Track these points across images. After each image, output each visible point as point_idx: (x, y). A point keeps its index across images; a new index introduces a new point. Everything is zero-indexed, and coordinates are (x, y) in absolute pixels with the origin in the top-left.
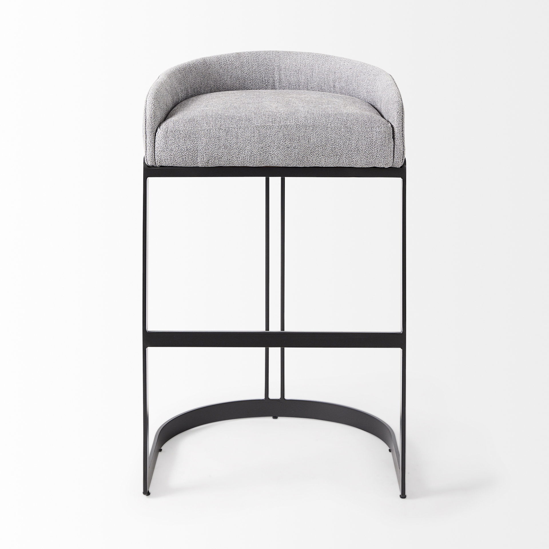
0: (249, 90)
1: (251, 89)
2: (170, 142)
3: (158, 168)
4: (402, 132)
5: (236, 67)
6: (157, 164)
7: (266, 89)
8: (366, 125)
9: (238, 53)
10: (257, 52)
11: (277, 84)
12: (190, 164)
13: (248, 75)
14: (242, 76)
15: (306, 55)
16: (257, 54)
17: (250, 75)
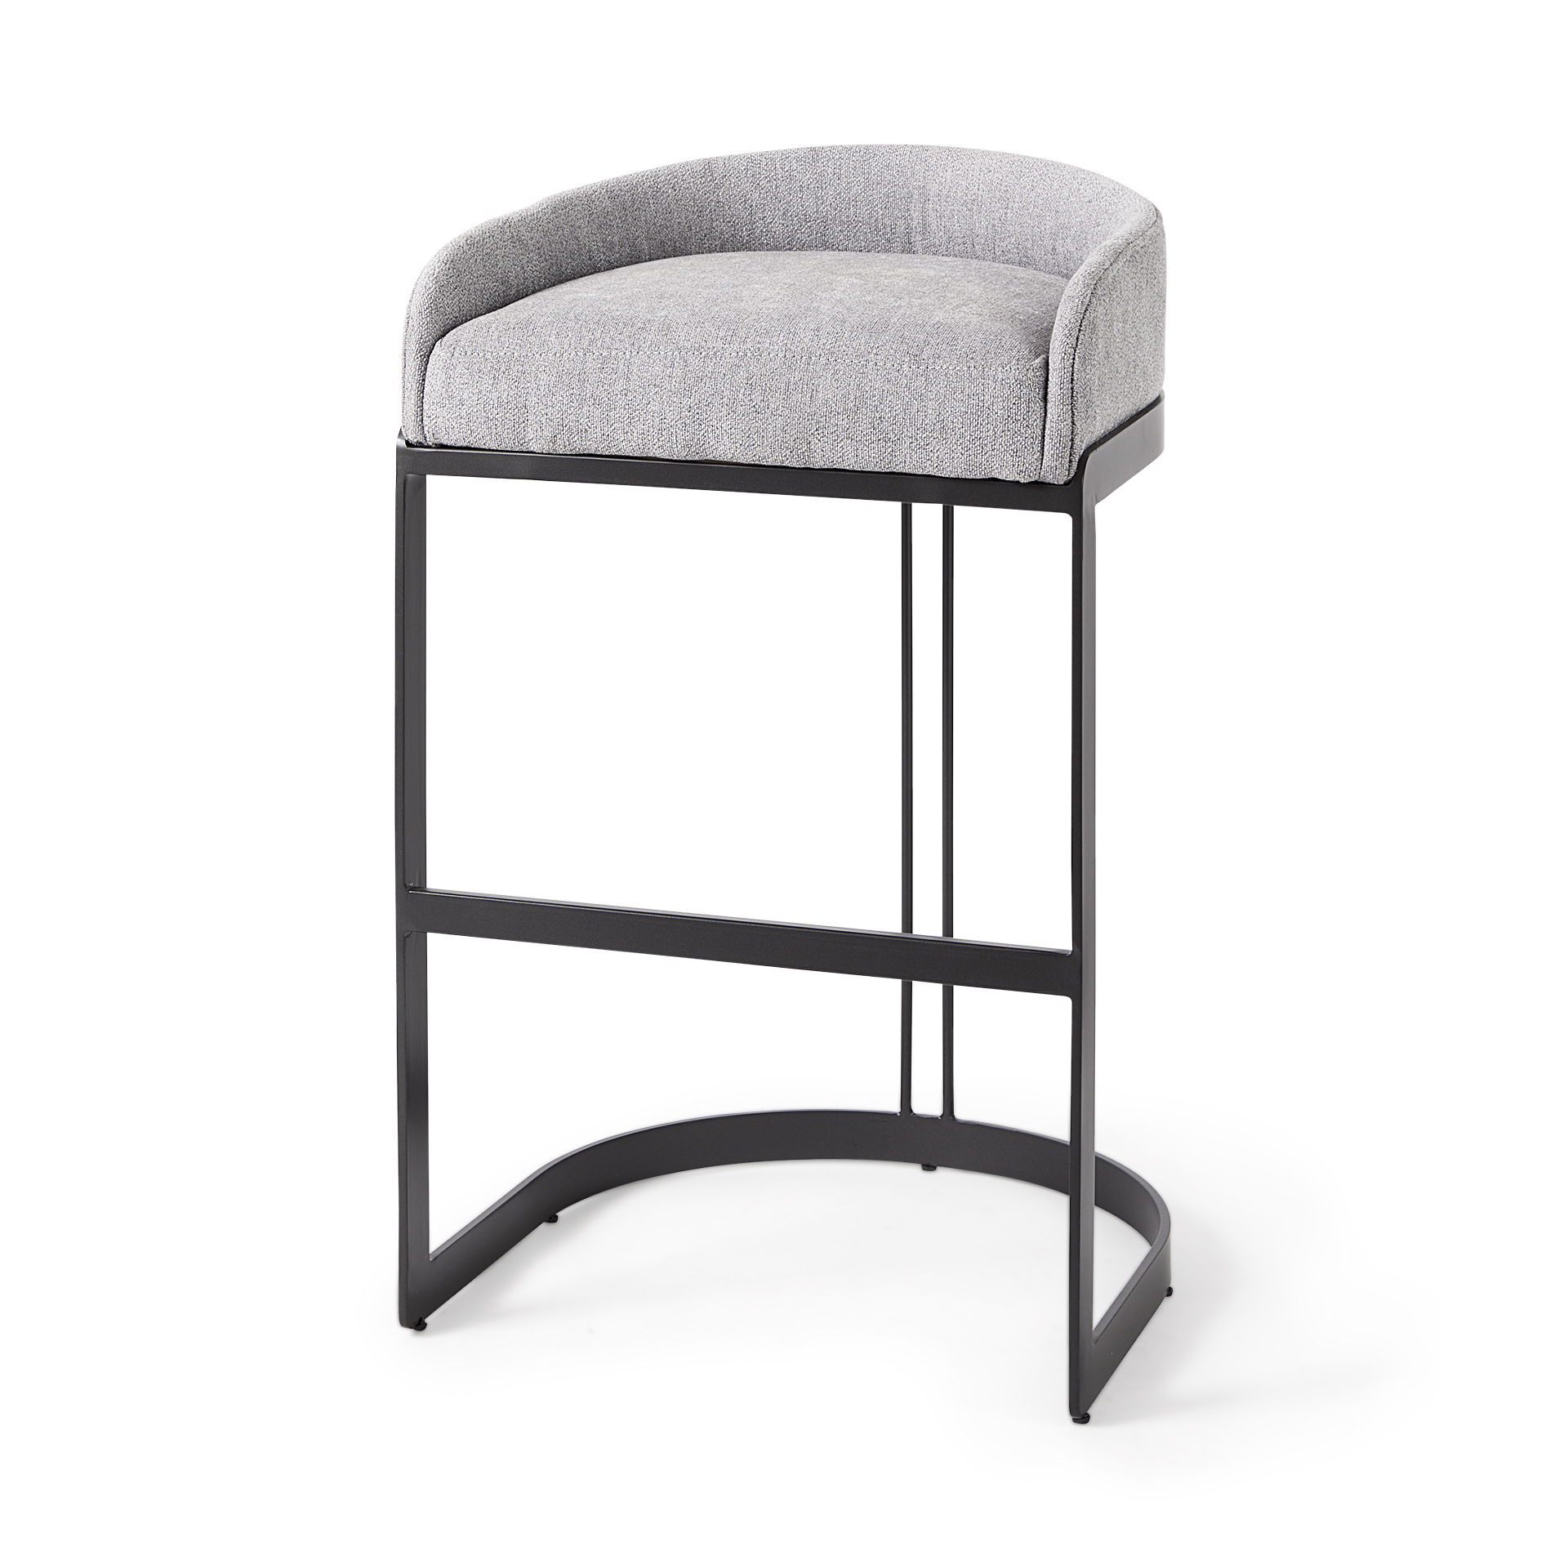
0: (839, 250)
1: (846, 250)
2: (458, 380)
3: (434, 450)
4: (1072, 383)
5: (801, 186)
6: (428, 439)
7: (887, 251)
8: (972, 358)
9: (814, 149)
10: (867, 148)
11: (917, 238)
12: (508, 442)
13: (836, 209)
14: (817, 212)
15: (994, 161)
16: (866, 154)
17: (840, 211)
